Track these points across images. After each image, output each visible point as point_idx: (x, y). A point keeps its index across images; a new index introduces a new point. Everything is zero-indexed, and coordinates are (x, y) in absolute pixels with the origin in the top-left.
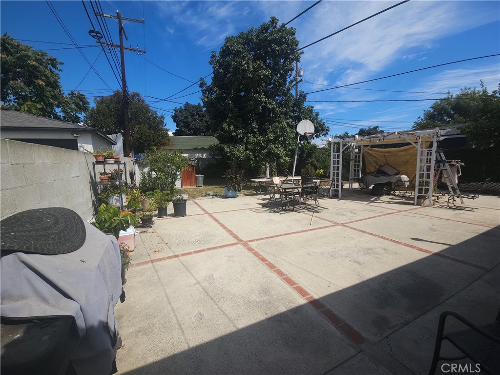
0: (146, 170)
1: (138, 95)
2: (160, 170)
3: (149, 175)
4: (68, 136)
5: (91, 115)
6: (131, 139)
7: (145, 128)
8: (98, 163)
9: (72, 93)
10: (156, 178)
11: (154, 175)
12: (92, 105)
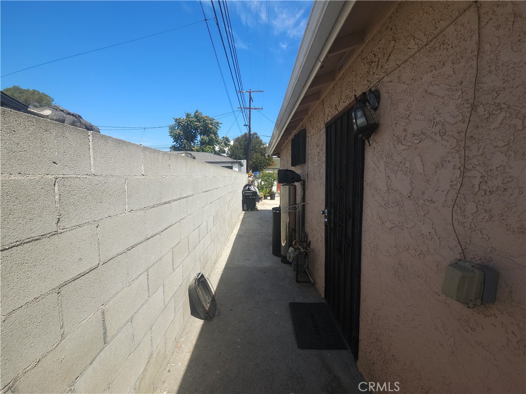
0: (260, 181)
1: (256, 134)
2: (266, 181)
3: (261, 184)
4: (230, 165)
5: (231, 148)
6: (251, 162)
7: (259, 155)
8: (249, 177)
9: (223, 137)
10: (264, 185)
11: (263, 183)
12: (232, 143)
